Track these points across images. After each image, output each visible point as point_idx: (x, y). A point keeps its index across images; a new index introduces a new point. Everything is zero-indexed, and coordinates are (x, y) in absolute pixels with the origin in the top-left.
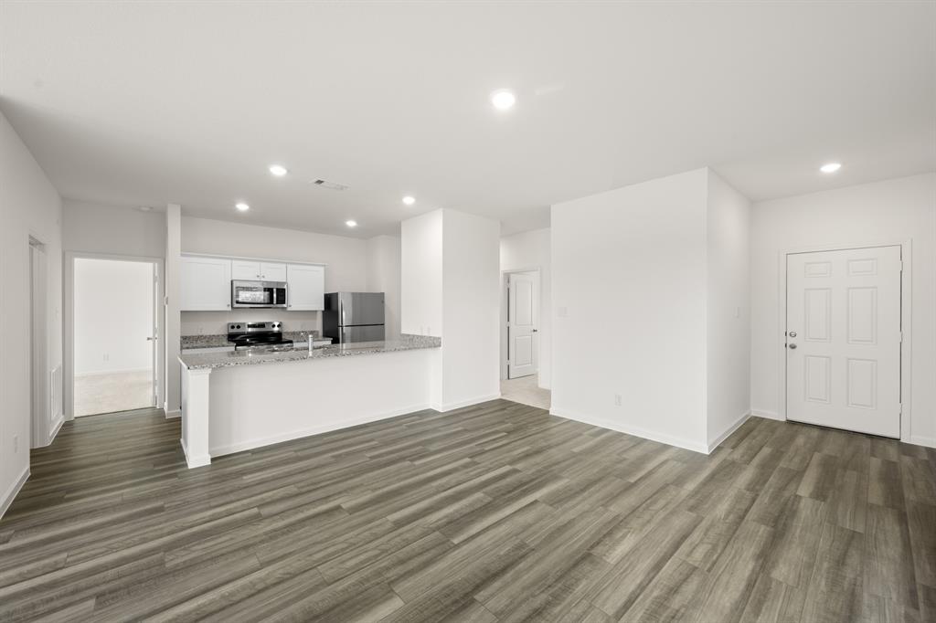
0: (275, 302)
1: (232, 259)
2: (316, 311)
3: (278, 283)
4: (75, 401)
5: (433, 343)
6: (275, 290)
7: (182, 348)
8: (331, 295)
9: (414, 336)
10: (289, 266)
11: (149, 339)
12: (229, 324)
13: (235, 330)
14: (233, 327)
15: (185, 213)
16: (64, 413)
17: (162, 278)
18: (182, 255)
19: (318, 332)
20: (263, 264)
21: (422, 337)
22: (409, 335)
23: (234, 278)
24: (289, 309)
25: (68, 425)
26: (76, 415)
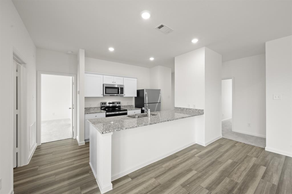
0: (120, 93)
1: (103, 75)
2: (132, 97)
3: (121, 85)
4: (42, 134)
5: (200, 113)
6: (120, 88)
7: (85, 114)
8: (139, 90)
9: (184, 108)
10: (124, 78)
11: (70, 108)
12: (101, 103)
13: (104, 105)
14: (103, 104)
15: (86, 55)
16: (37, 142)
17: (75, 83)
18: (85, 73)
19: (133, 105)
20: (115, 77)
21: (190, 109)
22: (180, 108)
23: (104, 83)
24: (124, 96)
25: (38, 148)
26: (42, 142)
